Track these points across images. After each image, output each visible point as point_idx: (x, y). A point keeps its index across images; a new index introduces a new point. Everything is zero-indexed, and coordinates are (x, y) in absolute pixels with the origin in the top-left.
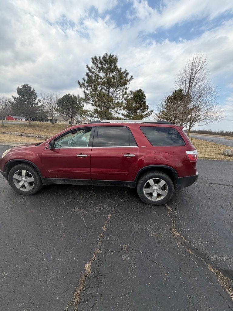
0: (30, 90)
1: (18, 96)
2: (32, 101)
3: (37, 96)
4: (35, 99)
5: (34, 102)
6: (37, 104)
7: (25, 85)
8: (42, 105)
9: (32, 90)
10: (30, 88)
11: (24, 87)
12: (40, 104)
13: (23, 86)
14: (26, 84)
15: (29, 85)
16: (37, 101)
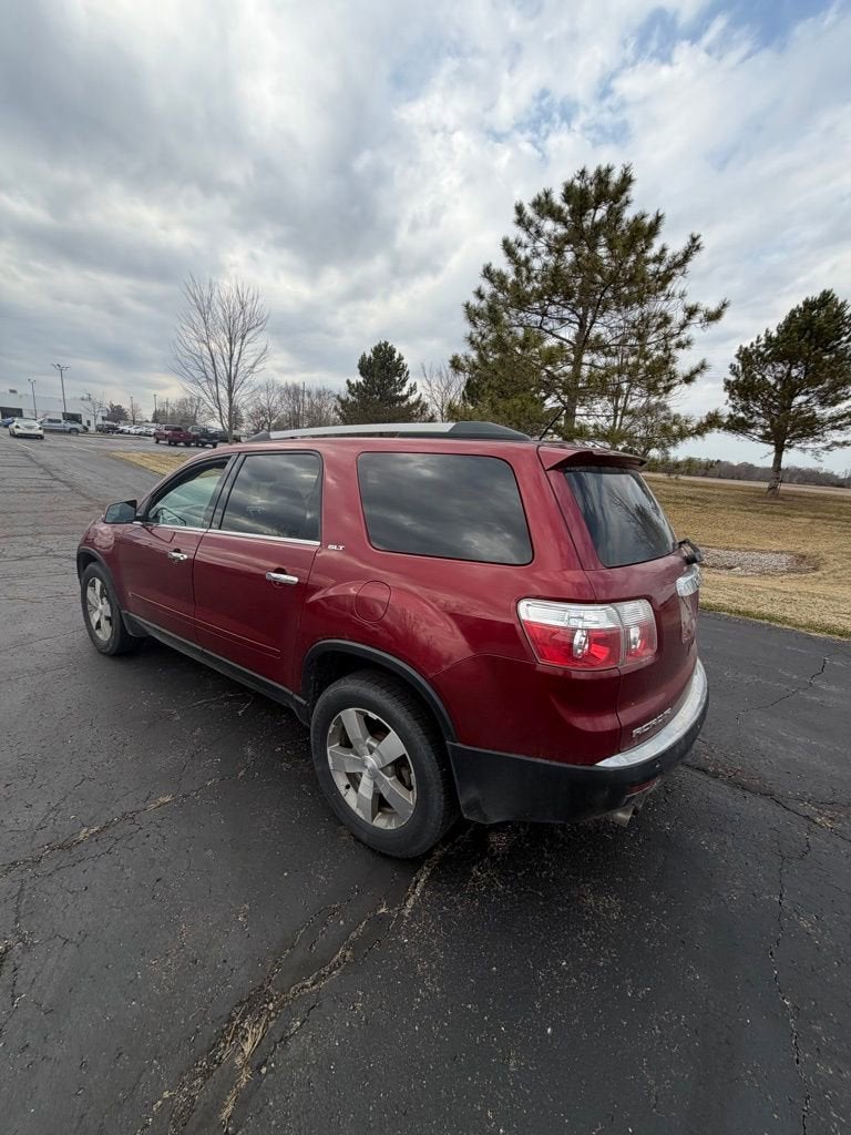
0: (392, 357)
1: (361, 379)
2: (395, 390)
3: (408, 373)
4: (403, 383)
5: (399, 394)
6: (404, 398)
7: (379, 345)
8: (418, 402)
9: (396, 356)
10: (392, 351)
11: (377, 350)
12: (413, 399)
13: (376, 348)
14: (383, 342)
15: (390, 345)
16: (405, 391)
